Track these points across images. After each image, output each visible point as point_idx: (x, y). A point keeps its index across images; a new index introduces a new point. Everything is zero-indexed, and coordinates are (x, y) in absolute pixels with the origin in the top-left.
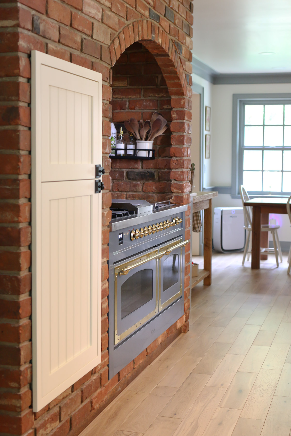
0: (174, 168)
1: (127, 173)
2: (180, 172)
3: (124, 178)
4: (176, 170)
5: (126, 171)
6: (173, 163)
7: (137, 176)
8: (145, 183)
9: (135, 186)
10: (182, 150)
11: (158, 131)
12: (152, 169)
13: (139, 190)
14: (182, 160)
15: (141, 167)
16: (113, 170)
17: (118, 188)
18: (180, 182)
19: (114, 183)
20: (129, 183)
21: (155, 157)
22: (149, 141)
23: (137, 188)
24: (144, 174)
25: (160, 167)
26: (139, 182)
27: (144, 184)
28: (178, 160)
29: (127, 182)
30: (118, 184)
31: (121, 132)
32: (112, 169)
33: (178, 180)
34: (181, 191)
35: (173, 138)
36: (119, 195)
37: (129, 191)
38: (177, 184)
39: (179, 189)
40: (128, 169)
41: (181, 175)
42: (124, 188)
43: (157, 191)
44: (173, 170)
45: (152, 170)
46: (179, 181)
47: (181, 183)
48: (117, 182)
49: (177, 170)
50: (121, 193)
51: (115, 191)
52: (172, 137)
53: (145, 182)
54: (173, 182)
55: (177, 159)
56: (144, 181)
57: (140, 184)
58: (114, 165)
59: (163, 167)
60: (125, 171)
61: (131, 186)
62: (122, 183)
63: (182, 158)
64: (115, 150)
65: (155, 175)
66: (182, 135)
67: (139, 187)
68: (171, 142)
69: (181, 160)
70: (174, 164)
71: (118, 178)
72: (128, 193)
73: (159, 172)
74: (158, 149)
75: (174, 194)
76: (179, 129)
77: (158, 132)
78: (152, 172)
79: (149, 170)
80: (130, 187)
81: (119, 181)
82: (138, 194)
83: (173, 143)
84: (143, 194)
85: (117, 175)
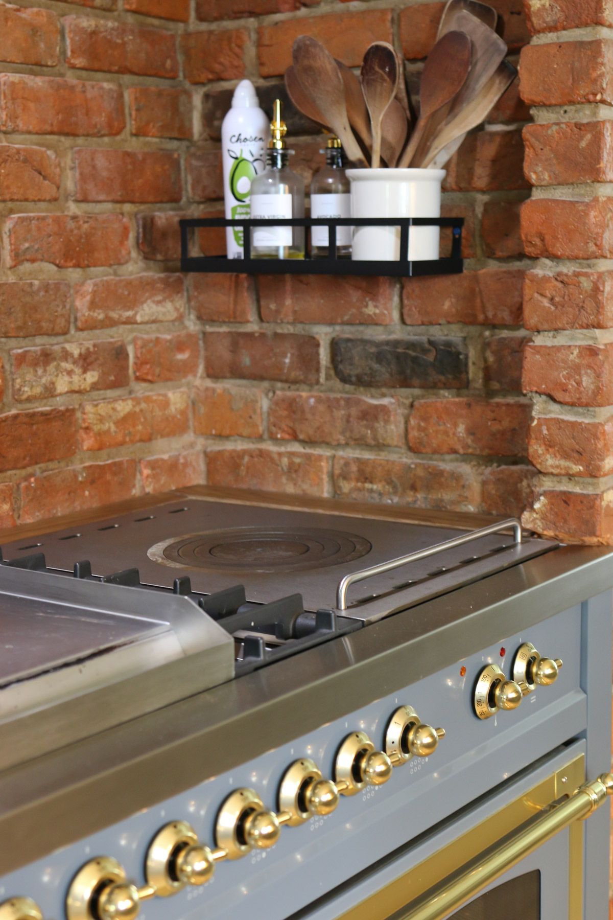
0: (546, 327)
1: (335, 345)
2: (576, 352)
3: (318, 370)
4: (554, 337)
5: (329, 338)
6: (540, 298)
7: (376, 366)
8: (416, 403)
9: (371, 415)
10: (587, 215)
11: (454, 105)
12: (455, 327)
13: (389, 441)
14: (586, 275)
15: (396, 315)
16: (269, 333)
17: (291, 425)
18: (580, 410)
19: (276, 397)
20: (342, 403)
21: (467, 262)
22: (411, 166)
23: (380, 425)
24: (410, 352)
25: (490, 314)
26: (392, 396)
27: (412, 405)
28: (566, 279)
29: (332, 395)
30: (293, 408)
31: (279, 127)
32: (265, 325)
33: (568, 399)
34: (587, 467)
35: (538, 146)
36: (297, 460)
37: (343, 442)
38: (563, 421)
39: (575, 455)
40: (338, 328)
41: (583, 372)
42: (318, 428)
43: (478, 452)
44: (539, 340)
45: (453, 334)
46: (573, 405)
47: (587, 421)
48: (289, 393)
49: (561, 340)
50: (309, 451)
51: (283, 439)
52: (533, 140)
53: (418, 397)
54: (541, 409)
55: (559, 274)
56: (417, 391)
57: (392, 407)
58: (273, 306)
59: (505, 315)
60: (326, 334)
61: (349, 416)
62: (307, 396)
63: (589, 266)
64: (241, 229)
65: (467, 358)
66: (585, 121)
67: (387, 422)
68: (526, 171)
69: (582, 279)
70: (546, 303)
71: (293, 375)
72: (341, 453)
73: (486, 345)
74: (480, 216)
75: (548, 484)
76: (571, 81)
77: (455, 116)
78: (448, 344)
79: (438, 333)
80: (348, 421)
81: (298, 390)
82: (388, 461)
83: (534, 176)
84: (408, 461)
85: (289, 355)
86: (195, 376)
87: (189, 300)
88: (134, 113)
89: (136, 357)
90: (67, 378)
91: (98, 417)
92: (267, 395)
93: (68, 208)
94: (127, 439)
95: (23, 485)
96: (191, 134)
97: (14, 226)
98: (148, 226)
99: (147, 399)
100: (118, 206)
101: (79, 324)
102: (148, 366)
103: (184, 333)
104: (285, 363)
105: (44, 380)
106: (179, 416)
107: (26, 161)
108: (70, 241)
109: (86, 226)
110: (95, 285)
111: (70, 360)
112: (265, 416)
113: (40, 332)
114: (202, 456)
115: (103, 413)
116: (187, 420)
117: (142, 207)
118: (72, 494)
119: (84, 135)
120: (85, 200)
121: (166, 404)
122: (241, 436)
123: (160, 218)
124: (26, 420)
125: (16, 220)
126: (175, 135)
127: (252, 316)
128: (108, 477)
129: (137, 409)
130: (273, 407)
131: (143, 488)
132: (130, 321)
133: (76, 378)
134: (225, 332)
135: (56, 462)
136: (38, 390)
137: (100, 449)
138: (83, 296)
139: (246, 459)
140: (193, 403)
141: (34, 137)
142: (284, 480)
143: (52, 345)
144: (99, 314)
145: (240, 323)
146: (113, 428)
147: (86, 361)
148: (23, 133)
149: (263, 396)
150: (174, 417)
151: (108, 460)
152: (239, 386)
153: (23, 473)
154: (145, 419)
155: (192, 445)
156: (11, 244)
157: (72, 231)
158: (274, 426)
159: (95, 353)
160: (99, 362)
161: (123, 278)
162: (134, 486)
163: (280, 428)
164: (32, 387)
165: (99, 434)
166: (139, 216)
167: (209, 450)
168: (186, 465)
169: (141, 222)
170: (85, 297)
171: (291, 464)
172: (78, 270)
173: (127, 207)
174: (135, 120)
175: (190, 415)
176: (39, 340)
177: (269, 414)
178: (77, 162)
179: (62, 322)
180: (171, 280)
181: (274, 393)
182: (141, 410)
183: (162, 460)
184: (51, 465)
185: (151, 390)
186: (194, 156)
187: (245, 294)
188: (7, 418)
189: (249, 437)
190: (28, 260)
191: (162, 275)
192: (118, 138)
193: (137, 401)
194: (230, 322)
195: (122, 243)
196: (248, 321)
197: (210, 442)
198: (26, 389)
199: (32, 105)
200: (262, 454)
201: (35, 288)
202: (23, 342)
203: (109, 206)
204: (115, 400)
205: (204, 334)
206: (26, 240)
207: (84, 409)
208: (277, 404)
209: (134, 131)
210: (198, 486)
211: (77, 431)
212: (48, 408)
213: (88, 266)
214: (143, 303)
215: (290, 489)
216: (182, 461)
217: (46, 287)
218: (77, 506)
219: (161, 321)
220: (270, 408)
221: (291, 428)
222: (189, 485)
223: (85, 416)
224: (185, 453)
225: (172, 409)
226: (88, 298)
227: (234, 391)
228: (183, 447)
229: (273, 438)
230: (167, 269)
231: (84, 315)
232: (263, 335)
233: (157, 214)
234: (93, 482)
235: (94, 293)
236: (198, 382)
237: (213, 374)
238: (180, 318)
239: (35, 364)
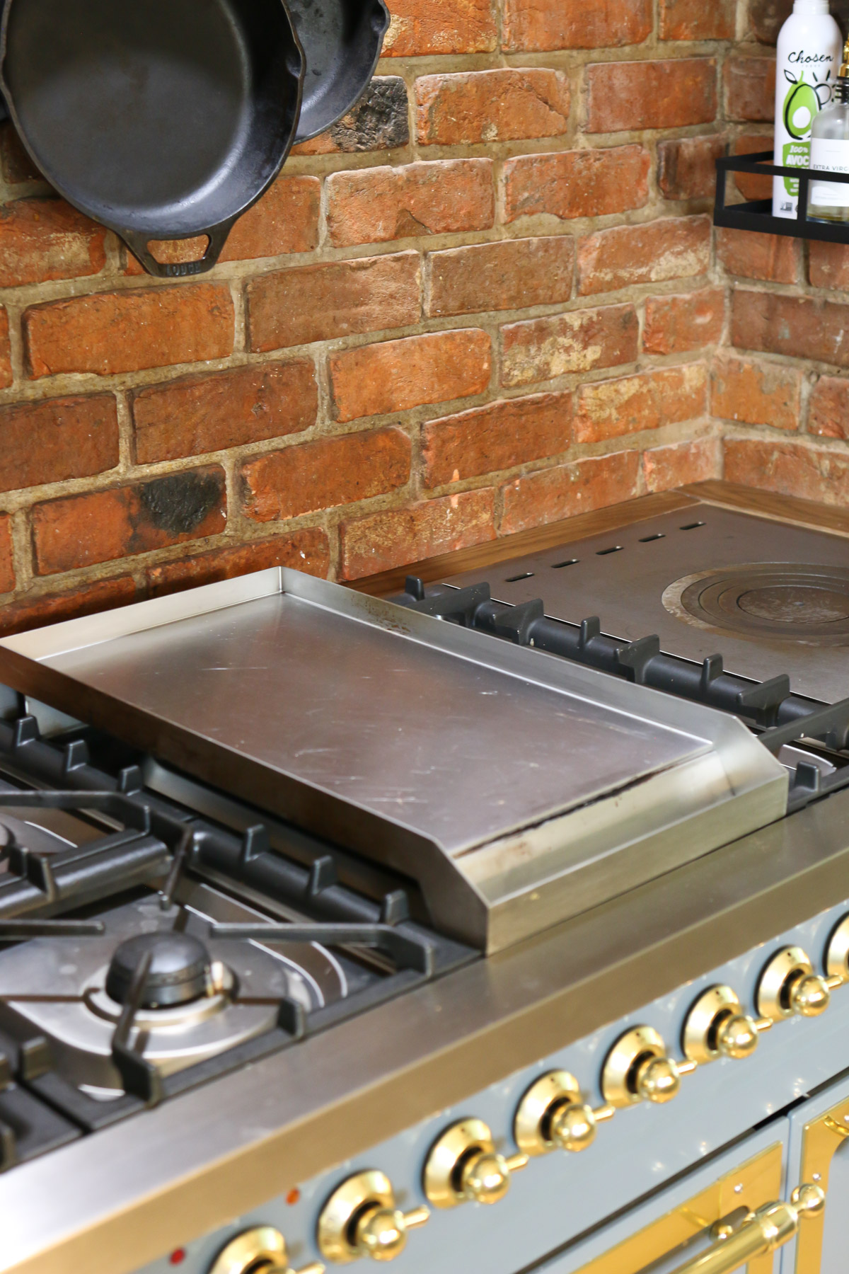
16: (818, 301)
17: (838, 420)
19: (820, 383)
30: (842, 399)
32: (812, 289)
36: (842, 465)
48: (838, 381)
51: (824, 436)
58: (826, 269)
71: (845, 357)
85: (842, 332)
86: (717, 343)
87: (715, 247)
88: (663, 12)
89: (647, 324)
90: (564, 357)
91: (598, 402)
92: (809, 377)
93: (577, 141)
94: (631, 428)
95: (506, 489)
96: (733, 33)
97: (513, 172)
98: (672, 157)
99: (658, 377)
100: (637, 133)
101: (582, 288)
102: (661, 335)
103: (707, 289)
104: (835, 341)
105: (537, 361)
106: (694, 396)
107: (530, 89)
108: (578, 185)
109: (597, 164)
110: (604, 238)
111: (569, 333)
112: (804, 404)
113: (535, 301)
114: (718, 443)
115: (604, 398)
116: (704, 401)
117: (666, 133)
118: (562, 498)
119: (600, 47)
120: (598, 131)
121: (680, 381)
122: (771, 425)
123: (687, 146)
124: (514, 410)
125: (514, 164)
126: (714, 36)
127: (797, 277)
128: (605, 475)
129: (645, 390)
130: (816, 395)
131: (645, 485)
132: (644, 279)
133: (574, 356)
134: (759, 293)
135: (545, 458)
136: (530, 373)
137: (598, 440)
138: (589, 252)
139: (776, 455)
140: (712, 378)
141: (540, 56)
142: (823, 487)
143: (549, 316)
144: (606, 274)
145: (780, 283)
146: (615, 415)
147: (587, 334)
148: (529, 51)
149: (804, 378)
150: (688, 397)
151: (605, 454)
152: (772, 362)
153: (507, 473)
154: (653, 400)
155: (707, 429)
156: (507, 195)
157: (580, 172)
158: (816, 419)
159: (599, 322)
160: (602, 334)
161: (637, 226)
162: (635, 484)
163: (823, 423)
164: (523, 370)
165: (598, 423)
166: (662, 145)
167: (728, 438)
168: (697, 455)
169: (663, 153)
170: (590, 253)
171: (834, 468)
172: (584, 219)
173: (648, 135)
174: (665, 21)
175: (708, 394)
176: (533, 311)
177: (809, 403)
178: (591, 83)
179: (562, 287)
180: (695, 224)
181: (819, 377)
182: (649, 391)
183: (670, 450)
184: (539, 463)
185: (662, 364)
186: (734, 60)
187: (791, 249)
188: (492, 409)
189: (781, 428)
190: (525, 213)
191: (685, 219)
192: (642, 45)
193: (645, 380)
194: (767, 281)
195: (639, 182)
196: (791, 283)
197: (731, 427)
198: (516, 373)
199: (540, 16)
200: (796, 451)
201: (533, 247)
202: (514, 315)
203: (626, 135)
204: (619, 379)
205: (732, 291)
206: (525, 188)
207: (581, 393)
208: (821, 392)
209: (662, 36)
210: (711, 482)
211: (571, 420)
212: (540, 395)
213: (597, 214)
214: (659, 256)
215: (830, 499)
216: (693, 450)
217: (545, 246)
218: (567, 512)
219: (680, 277)
220: (811, 396)
221: (837, 424)
222: (700, 480)
223: (582, 402)
224: (697, 441)
225: (687, 387)
226: (595, 255)
227: (766, 369)
228: (696, 432)
229: (812, 432)
230: (692, 210)
231: (589, 277)
232: (809, 303)
233: (684, 140)
234: (587, 482)
235: (603, 247)
236: (719, 351)
237: (740, 341)
238: (703, 272)
239: (528, 342)
